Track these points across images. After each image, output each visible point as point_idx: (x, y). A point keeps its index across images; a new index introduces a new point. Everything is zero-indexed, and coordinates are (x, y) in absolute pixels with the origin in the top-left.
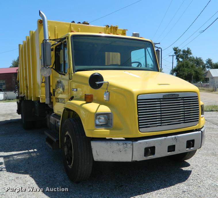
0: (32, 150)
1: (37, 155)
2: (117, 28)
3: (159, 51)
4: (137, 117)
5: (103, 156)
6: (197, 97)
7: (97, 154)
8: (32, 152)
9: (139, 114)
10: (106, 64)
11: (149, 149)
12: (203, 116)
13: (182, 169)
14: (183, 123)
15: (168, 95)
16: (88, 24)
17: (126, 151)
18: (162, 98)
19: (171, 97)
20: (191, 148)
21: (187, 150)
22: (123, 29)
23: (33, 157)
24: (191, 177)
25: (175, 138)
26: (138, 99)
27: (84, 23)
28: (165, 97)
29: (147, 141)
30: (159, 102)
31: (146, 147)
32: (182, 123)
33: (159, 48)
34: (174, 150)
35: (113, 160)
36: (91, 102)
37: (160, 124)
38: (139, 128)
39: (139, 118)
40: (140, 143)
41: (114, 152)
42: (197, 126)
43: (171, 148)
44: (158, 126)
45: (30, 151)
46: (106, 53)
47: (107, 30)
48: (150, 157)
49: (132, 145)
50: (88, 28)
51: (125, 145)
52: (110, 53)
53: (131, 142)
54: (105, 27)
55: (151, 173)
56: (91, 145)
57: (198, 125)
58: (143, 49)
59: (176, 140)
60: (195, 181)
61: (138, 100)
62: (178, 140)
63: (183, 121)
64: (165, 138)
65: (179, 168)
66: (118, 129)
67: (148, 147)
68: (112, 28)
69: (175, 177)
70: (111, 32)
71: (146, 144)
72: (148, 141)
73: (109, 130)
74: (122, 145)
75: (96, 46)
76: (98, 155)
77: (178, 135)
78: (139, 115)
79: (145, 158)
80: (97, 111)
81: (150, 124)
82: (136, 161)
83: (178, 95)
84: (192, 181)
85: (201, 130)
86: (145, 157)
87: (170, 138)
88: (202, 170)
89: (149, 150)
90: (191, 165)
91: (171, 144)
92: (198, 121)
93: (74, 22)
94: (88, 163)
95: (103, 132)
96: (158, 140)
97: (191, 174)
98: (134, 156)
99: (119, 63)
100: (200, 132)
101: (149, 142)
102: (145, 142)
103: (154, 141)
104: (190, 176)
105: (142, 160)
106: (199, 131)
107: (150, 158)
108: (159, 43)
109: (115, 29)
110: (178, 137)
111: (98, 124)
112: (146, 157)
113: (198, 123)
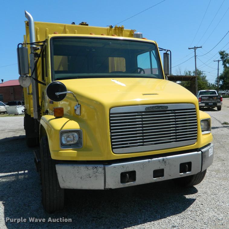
0: (23, 172)
1: (25, 178)
2: (122, 28)
3: (169, 54)
4: (110, 135)
5: (70, 182)
6: (195, 109)
7: (63, 180)
8: (21, 174)
9: (112, 131)
10: (110, 71)
11: (127, 174)
12: (210, 132)
13: (185, 197)
14: (175, 141)
15: (153, 107)
16: (87, 25)
17: (96, 176)
18: (144, 110)
19: (156, 110)
20: (187, 172)
21: (181, 175)
22: (130, 30)
23: (20, 179)
24: (191, 208)
25: (163, 160)
26: (111, 112)
27: (82, 24)
28: (148, 110)
29: (123, 165)
30: (140, 117)
31: (123, 172)
32: (172, 142)
33: (168, 51)
34: (163, 175)
35: (82, 187)
36: (62, 117)
37: (142, 144)
38: (113, 148)
39: (111, 136)
40: (115, 167)
41: (82, 178)
42: (194, 145)
43: (158, 173)
44: (139, 145)
45: (20, 172)
46: (110, 59)
47: (111, 32)
48: (129, 184)
49: (104, 169)
50: (87, 30)
51: (95, 170)
52: (115, 58)
53: (102, 166)
54: (108, 27)
55: (144, 202)
56: (56, 169)
57: (196, 143)
58: (148, 53)
59: (165, 162)
60: (194, 212)
61: (110, 114)
62: (167, 163)
63: (175, 140)
64: (149, 161)
65: (182, 195)
66: (88, 149)
67: (125, 171)
68: (117, 29)
69: (171, 207)
70: (115, 34)
71: (122, 167)
72: (126, 164)
73: (76, 151)
74: (92, 170)
75: (94, 50)
76: (65, 182)
77: (168, 157)
78: (111, 133)
79: (122, 186)
80: (63, 128)
81: (130, 143)
82: (111, 189)
83: (167, 107)
84: (190, 213)
85: (202, 150)
86: (122, 184)
87: (156, 160)
88: (209, 198)
89: (126, 176)
90: (199, 192)
91: (157, 168)
92: (196, 139)
93: (74, 23)
94: (58, 190)
95: (70, 153)
96: (139, 163)
97: (193, 204)
98: (107, 183)
99: (124, 70)
100: (200, 152)
101: (128, 166)
102: (121, 166)
103: (134, 164)
104: (191, 206)
105: (118, 187)
106: (198, 151)
107: (130, 186)
108: (201, 47)
109: (120, 30)
110: (167, 159)
111: (65, 144)
112: (124, 184)
113: (197, 141)
